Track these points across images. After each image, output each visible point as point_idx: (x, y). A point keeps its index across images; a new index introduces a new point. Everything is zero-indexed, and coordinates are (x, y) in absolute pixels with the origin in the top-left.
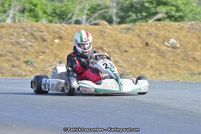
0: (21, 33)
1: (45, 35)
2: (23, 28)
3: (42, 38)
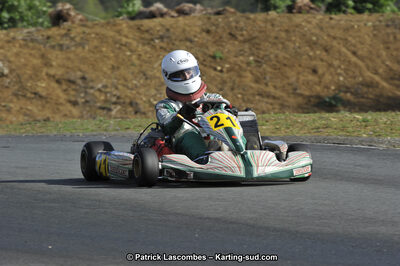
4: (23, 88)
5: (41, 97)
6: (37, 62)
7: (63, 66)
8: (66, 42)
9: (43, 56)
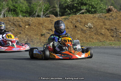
0: (8, 23)
1: (21, 24)
2: (9, 20)
3: (19, 25)
4: (97, 32)
5: (102, 34)
6: (102, 24)
7: (110, 25)
8: (111, 18)
9: (104, 22)
